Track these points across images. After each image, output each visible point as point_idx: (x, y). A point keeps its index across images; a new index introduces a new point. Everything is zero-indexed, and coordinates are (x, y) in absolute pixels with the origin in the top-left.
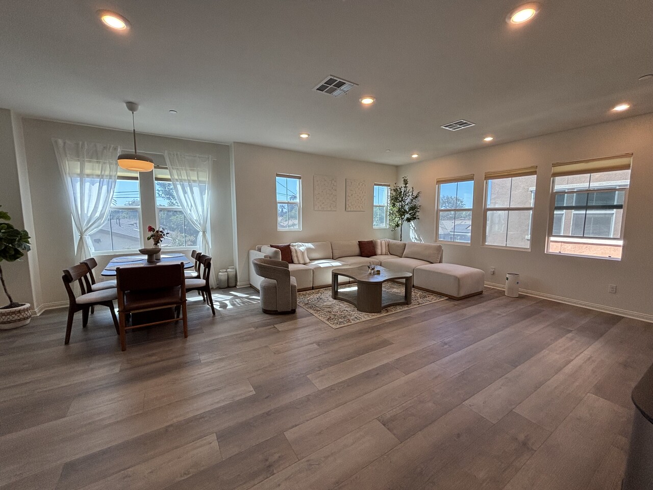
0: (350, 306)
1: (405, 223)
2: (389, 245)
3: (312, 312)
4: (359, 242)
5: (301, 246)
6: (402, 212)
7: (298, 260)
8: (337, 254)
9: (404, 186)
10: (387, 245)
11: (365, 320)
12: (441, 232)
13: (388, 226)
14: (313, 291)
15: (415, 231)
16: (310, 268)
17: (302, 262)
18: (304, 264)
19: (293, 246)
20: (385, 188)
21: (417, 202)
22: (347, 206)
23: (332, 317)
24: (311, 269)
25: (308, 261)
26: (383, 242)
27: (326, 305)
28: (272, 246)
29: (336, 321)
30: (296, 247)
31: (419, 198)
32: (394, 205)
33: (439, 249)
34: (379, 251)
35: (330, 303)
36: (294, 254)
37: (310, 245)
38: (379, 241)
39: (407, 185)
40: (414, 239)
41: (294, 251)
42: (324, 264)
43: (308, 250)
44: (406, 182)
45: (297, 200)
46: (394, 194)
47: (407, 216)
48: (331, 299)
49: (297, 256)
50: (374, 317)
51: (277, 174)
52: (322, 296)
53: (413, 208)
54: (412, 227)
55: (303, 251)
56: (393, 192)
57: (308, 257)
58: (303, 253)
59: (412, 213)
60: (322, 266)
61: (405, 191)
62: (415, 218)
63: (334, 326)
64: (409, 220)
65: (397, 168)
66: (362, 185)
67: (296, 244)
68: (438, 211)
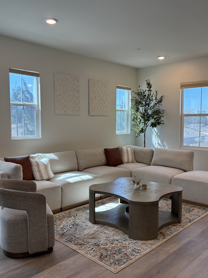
0: (117, 232)
1: (149, 128)
2: (135, 153)
3: (75, 247)
4: (105, 149)
5: (42, 157)
6: (146, 117)
7: (41, 176)
8: (82, 165)
9: (148, 89)
10: (133, 152)
11: (145, 252)
12: (185, 135)
13: (129, 133)
14: (63, 213)
15: (159, 137)
16: (58, 185)
17: (45, 177)
18: (48, 180)
19: (33, 158)
20: (126, 91)
21: (161, 107)
22: (91, 110)
23: (105, 254)
24: (59, 187)
25: (52, 175)
26: (129, 149)
27: (88, 234)
28: (7, 160)
29: (112, 261)
30: (37, 160)
31: (163, 103)
32: (137, 110)
33: (191, 155)
34: (125, 159)
35: (92, 232)
36: (35, 169)
37: (52, 156)
38: (124, 148)
39: (151, 89)
40: (157, 145)
41: (35, 164)
42: (72, 178)
43: (51, 161)
44: (149, 85)
45: (35, 102)
46: (137, 97)
47: (152, 121)
48: (90, 224)
49: (39, 171)
50: (154, 247)
51: (10, 69)
52: (77, 221)
53: (157, 112)
54: (154, 133)
55: (46, 163)
56: (136, 95)
57: (52, 171)
58: (46, 166)
59: (156, 118)
60: (71, 180)
61: (148, 95)
62: (159, 123)
63: (112, 269)
64: (153, 125)
65: (137, 71)
66: (105, 87)
67: (36, 155)
68: (182, 116)
